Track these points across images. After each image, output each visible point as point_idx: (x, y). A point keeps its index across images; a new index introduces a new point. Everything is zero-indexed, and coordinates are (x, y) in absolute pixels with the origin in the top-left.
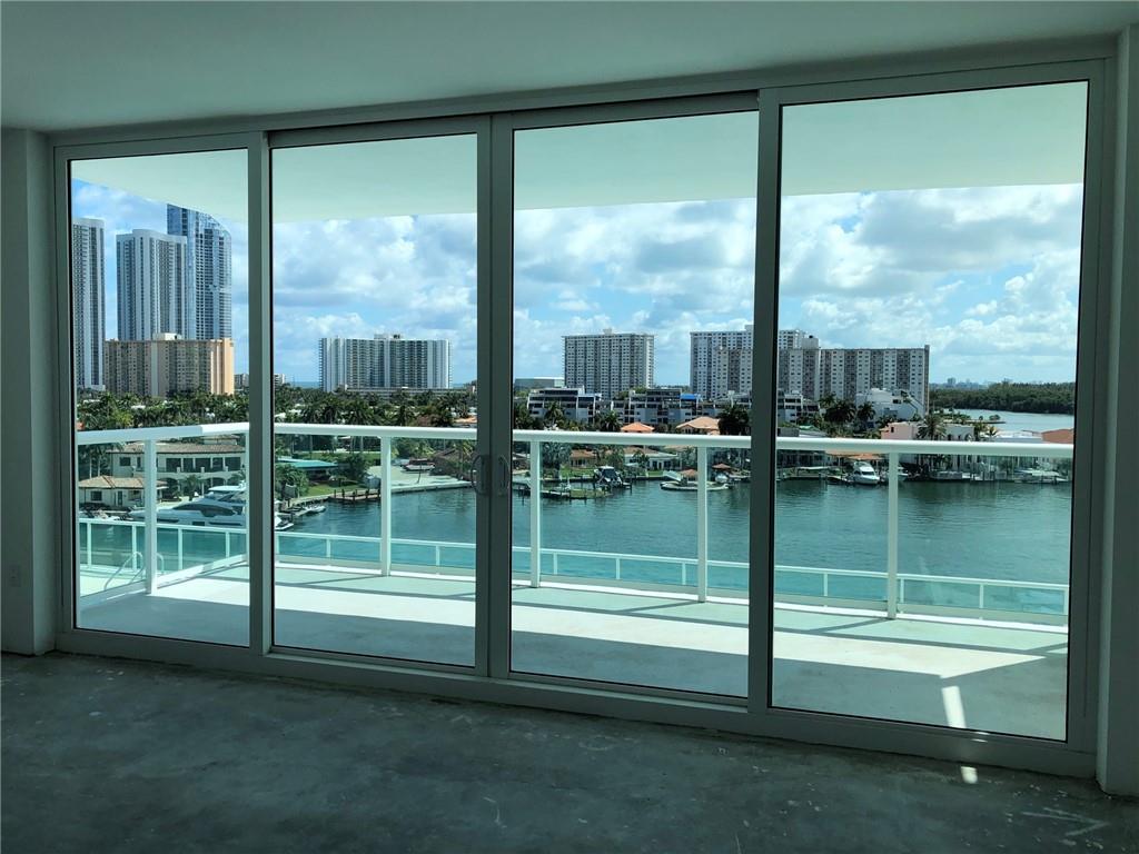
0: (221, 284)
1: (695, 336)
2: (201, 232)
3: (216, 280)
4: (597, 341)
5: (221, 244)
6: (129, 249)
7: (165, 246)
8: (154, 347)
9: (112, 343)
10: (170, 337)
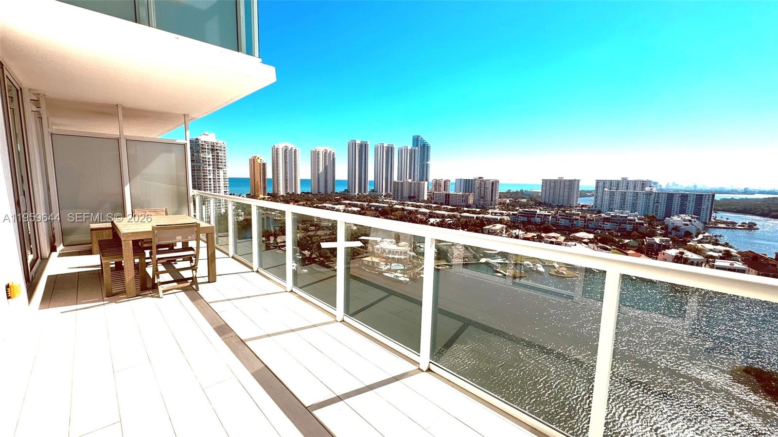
0: (427, 161)
1: (598, 182)
2: (422, 145)
3: (425, 160)
4: (555, 181)
5: (428, 148)
6: (400, 152)
7: (411, 150)
8: (405, 183)
9: (395, 182)
10: (410, 181)
